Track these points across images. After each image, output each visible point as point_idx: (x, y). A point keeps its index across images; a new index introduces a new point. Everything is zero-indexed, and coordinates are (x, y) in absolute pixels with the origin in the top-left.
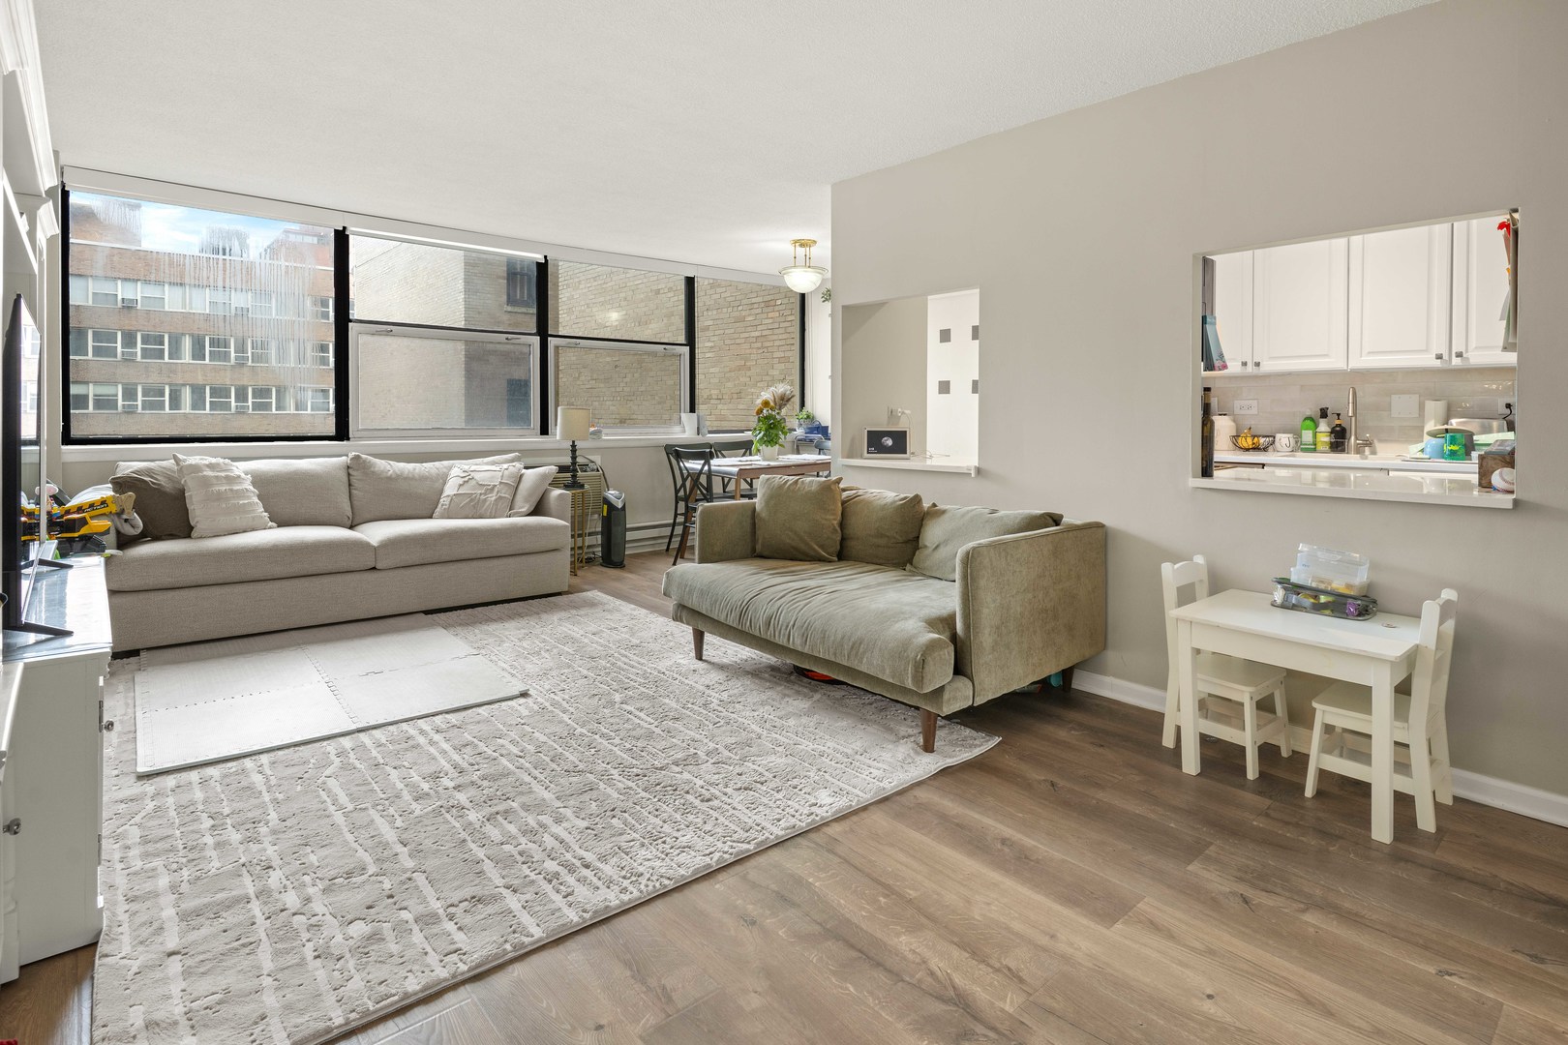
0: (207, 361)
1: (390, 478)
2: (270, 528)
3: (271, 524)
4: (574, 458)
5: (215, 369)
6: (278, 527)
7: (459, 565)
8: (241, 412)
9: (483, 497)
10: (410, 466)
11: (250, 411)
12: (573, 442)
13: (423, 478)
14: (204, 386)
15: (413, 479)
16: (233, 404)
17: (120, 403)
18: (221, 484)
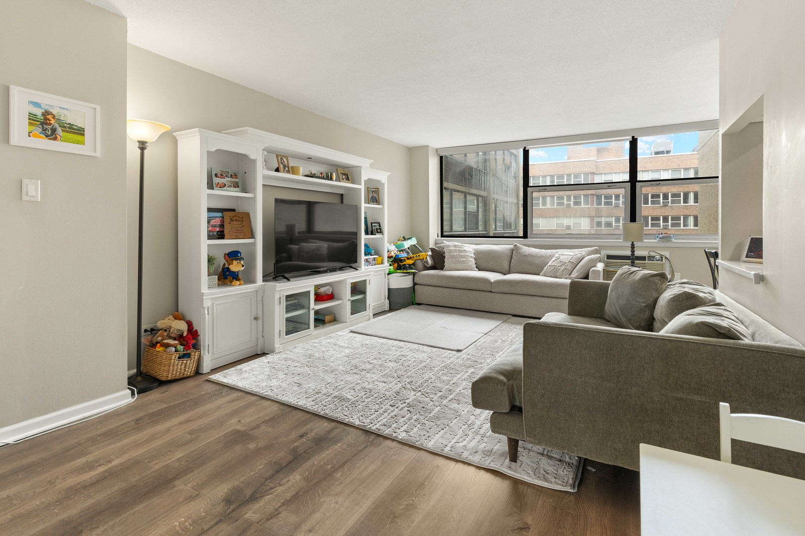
0: (650, 205)
1: (525, 255)
2: (474, 270)
3: (476, 269)
4: (633, 251)
5: (653, 209)
6: (479, 270)
7: (528, 297)
8: (665, 228)
9: (559, 268)
10: (537, 250)
11: (670, 227)
12: (633, 242)
13: (542, 257)
14: (648, 216)
15: (536, 256)
16: (662, 224)
17: (614, 224)
18: (456, 252)
